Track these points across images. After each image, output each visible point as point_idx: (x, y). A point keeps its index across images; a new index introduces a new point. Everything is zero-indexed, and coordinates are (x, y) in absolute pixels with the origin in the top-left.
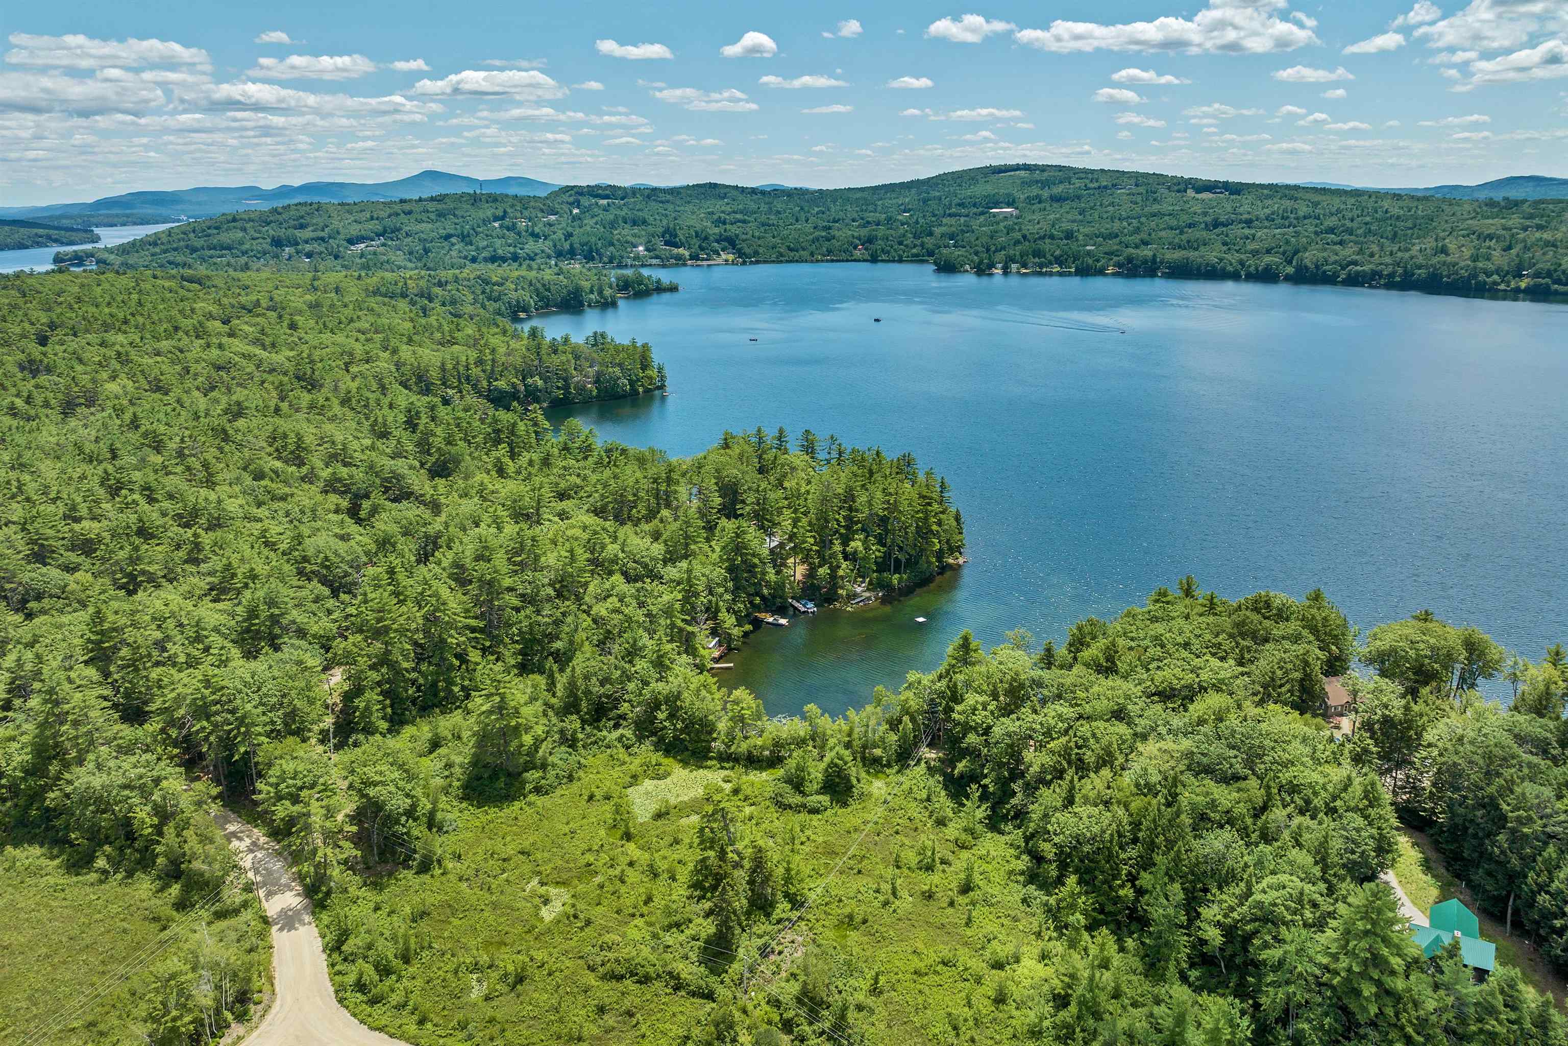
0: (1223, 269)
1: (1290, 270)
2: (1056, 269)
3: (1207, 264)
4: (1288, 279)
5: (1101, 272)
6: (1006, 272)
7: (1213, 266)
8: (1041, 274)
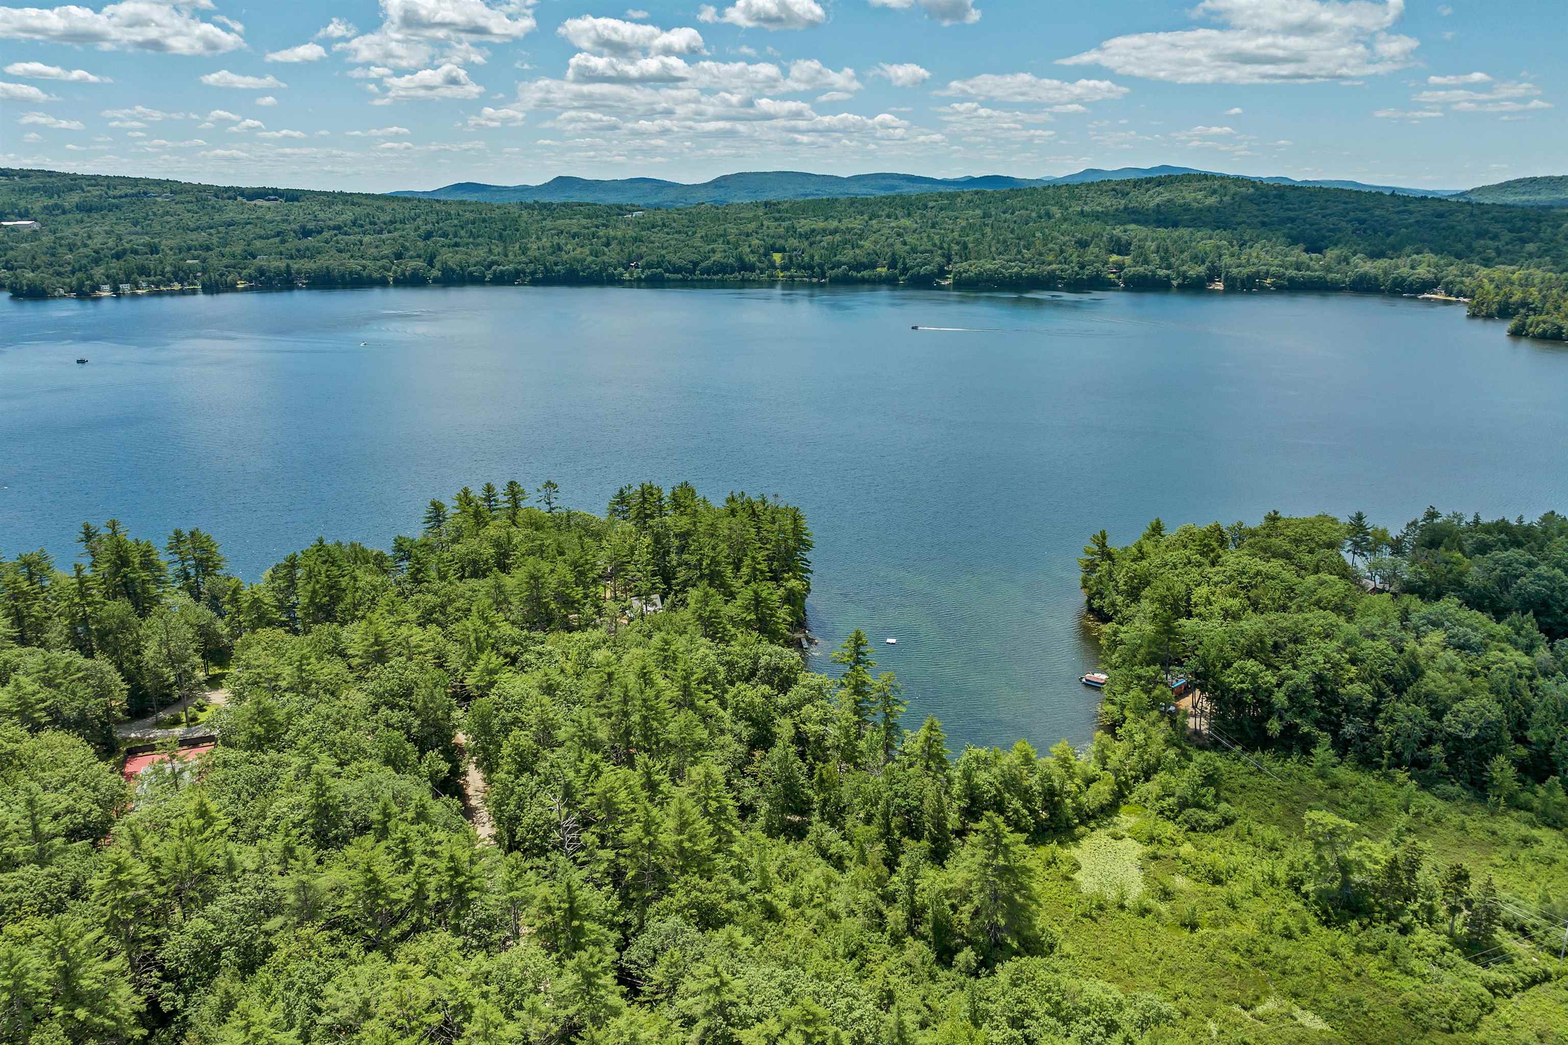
0: (370, 276)
1: (435, 273)
2: (177, 286)
3: (350, 272)
4: (436, 281)
5: (231, 288)
6: (118, 294)
7: (358, 273)
8: (159, 294)
